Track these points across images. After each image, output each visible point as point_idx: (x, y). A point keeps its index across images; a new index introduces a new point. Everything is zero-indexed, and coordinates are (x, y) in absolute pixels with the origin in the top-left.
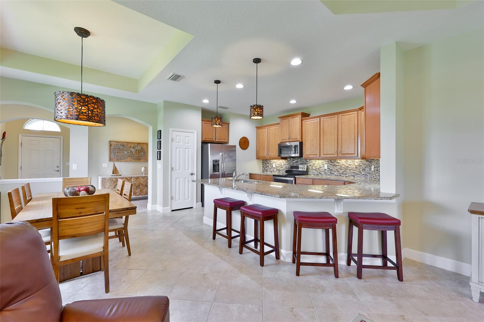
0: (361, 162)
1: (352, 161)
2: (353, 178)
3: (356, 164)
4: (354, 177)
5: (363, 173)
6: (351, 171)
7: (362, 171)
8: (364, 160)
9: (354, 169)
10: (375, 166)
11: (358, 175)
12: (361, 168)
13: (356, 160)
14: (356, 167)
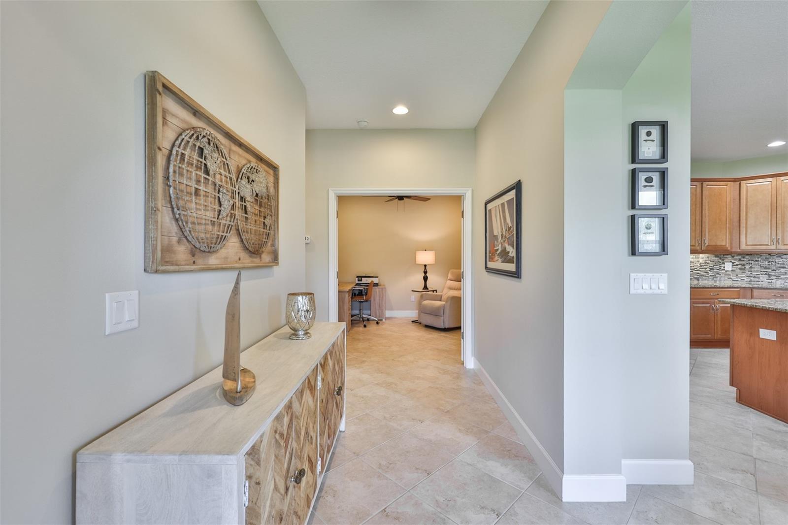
0: (708, 257)
1: (694, 257)
2: (697, 282)
3: (701, 261)
4: (698, 280)
5: (711, 273)
6: (694, 271)
7: (709, 271)
8: (713, 256)
9: (698, 268)
10: (733, 263)
11: (704, 278)
12: (708, 266)
13: (701, 256)
14: (701, 266)
